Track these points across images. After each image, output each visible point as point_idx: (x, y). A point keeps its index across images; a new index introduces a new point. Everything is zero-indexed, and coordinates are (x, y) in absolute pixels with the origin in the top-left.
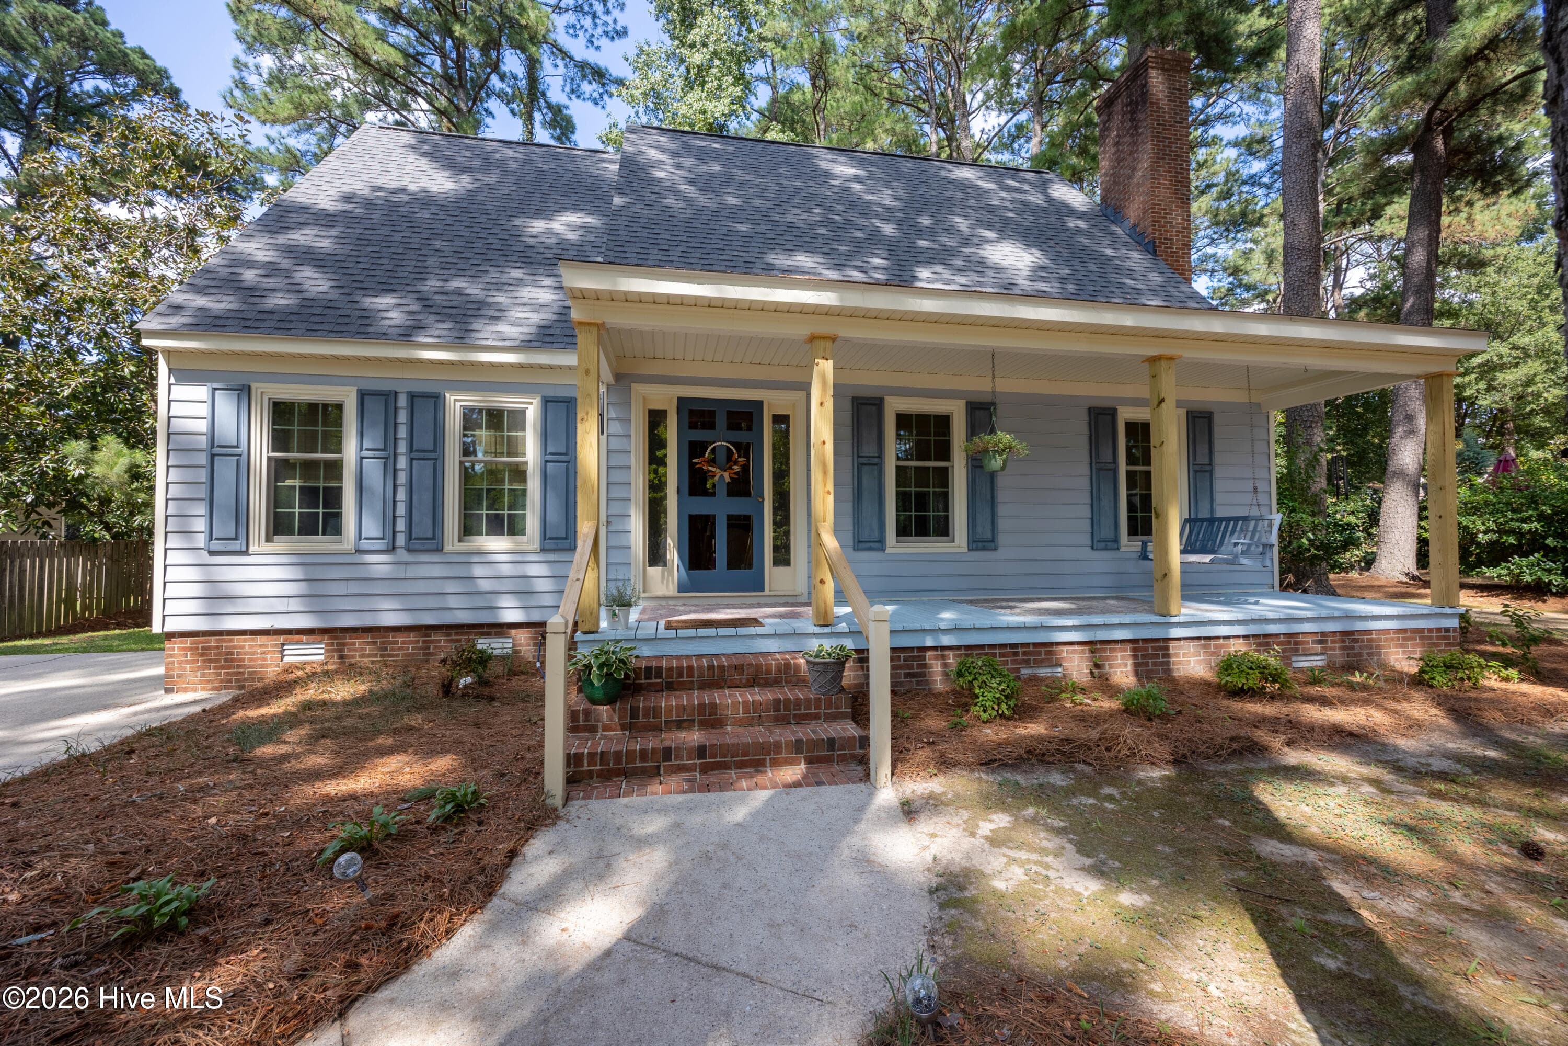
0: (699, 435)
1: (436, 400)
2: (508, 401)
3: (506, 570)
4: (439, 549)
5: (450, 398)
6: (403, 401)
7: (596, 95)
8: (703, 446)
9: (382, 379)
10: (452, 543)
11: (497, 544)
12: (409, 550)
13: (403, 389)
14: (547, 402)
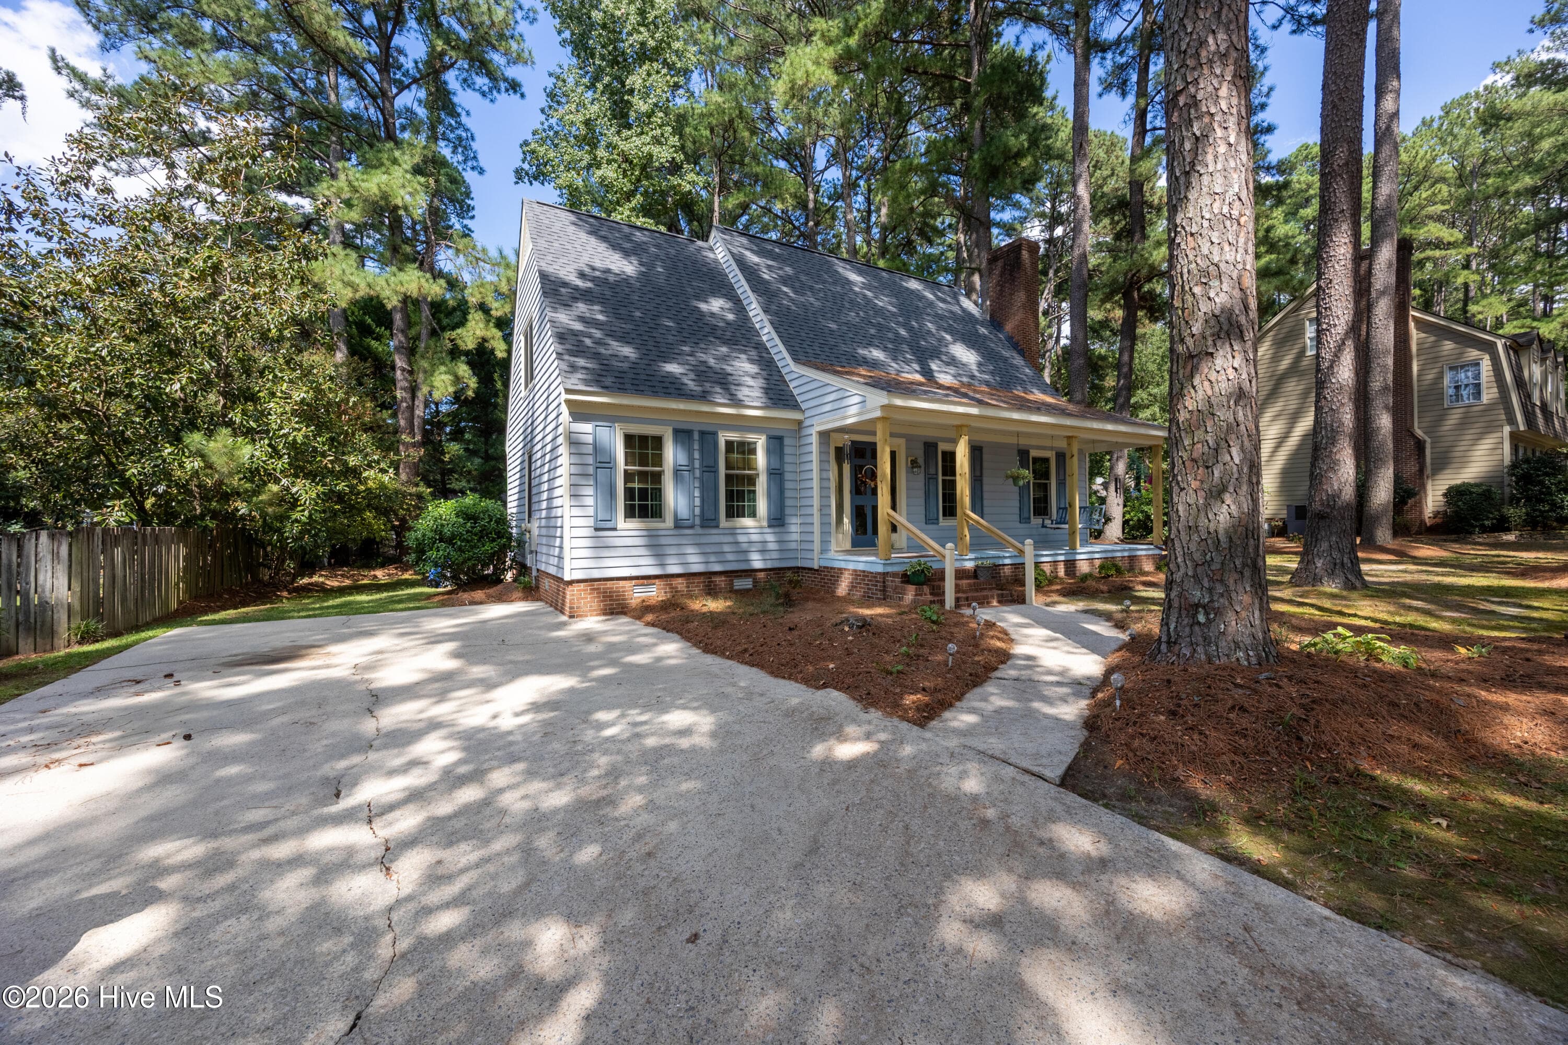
0: (860, 462)
1: (715, 434)
2: (751, 437)
3: (755, 538)
4: (717, 527)
5: (721, 434)
6: (696, 436)
7: (485, 88)
8: (862, 467)
9: (686, 422)
10: (724, 522)
11: (747, 522)
12: (702, 526)
13: (697, 428)
14: (770, 438)
